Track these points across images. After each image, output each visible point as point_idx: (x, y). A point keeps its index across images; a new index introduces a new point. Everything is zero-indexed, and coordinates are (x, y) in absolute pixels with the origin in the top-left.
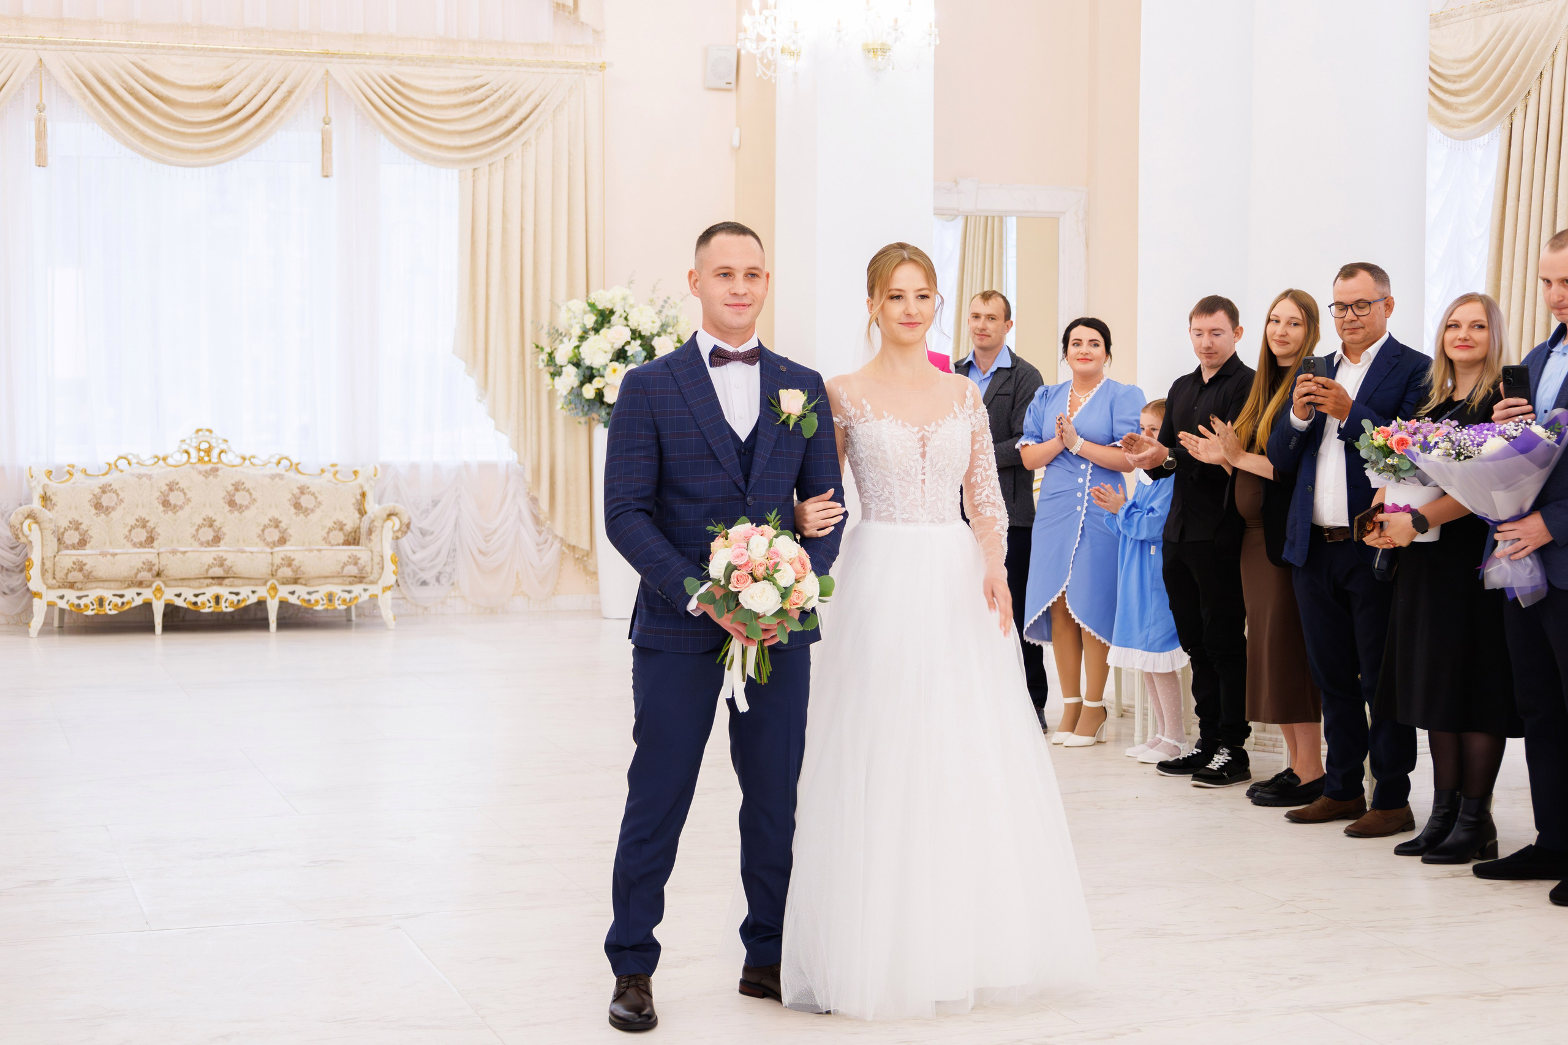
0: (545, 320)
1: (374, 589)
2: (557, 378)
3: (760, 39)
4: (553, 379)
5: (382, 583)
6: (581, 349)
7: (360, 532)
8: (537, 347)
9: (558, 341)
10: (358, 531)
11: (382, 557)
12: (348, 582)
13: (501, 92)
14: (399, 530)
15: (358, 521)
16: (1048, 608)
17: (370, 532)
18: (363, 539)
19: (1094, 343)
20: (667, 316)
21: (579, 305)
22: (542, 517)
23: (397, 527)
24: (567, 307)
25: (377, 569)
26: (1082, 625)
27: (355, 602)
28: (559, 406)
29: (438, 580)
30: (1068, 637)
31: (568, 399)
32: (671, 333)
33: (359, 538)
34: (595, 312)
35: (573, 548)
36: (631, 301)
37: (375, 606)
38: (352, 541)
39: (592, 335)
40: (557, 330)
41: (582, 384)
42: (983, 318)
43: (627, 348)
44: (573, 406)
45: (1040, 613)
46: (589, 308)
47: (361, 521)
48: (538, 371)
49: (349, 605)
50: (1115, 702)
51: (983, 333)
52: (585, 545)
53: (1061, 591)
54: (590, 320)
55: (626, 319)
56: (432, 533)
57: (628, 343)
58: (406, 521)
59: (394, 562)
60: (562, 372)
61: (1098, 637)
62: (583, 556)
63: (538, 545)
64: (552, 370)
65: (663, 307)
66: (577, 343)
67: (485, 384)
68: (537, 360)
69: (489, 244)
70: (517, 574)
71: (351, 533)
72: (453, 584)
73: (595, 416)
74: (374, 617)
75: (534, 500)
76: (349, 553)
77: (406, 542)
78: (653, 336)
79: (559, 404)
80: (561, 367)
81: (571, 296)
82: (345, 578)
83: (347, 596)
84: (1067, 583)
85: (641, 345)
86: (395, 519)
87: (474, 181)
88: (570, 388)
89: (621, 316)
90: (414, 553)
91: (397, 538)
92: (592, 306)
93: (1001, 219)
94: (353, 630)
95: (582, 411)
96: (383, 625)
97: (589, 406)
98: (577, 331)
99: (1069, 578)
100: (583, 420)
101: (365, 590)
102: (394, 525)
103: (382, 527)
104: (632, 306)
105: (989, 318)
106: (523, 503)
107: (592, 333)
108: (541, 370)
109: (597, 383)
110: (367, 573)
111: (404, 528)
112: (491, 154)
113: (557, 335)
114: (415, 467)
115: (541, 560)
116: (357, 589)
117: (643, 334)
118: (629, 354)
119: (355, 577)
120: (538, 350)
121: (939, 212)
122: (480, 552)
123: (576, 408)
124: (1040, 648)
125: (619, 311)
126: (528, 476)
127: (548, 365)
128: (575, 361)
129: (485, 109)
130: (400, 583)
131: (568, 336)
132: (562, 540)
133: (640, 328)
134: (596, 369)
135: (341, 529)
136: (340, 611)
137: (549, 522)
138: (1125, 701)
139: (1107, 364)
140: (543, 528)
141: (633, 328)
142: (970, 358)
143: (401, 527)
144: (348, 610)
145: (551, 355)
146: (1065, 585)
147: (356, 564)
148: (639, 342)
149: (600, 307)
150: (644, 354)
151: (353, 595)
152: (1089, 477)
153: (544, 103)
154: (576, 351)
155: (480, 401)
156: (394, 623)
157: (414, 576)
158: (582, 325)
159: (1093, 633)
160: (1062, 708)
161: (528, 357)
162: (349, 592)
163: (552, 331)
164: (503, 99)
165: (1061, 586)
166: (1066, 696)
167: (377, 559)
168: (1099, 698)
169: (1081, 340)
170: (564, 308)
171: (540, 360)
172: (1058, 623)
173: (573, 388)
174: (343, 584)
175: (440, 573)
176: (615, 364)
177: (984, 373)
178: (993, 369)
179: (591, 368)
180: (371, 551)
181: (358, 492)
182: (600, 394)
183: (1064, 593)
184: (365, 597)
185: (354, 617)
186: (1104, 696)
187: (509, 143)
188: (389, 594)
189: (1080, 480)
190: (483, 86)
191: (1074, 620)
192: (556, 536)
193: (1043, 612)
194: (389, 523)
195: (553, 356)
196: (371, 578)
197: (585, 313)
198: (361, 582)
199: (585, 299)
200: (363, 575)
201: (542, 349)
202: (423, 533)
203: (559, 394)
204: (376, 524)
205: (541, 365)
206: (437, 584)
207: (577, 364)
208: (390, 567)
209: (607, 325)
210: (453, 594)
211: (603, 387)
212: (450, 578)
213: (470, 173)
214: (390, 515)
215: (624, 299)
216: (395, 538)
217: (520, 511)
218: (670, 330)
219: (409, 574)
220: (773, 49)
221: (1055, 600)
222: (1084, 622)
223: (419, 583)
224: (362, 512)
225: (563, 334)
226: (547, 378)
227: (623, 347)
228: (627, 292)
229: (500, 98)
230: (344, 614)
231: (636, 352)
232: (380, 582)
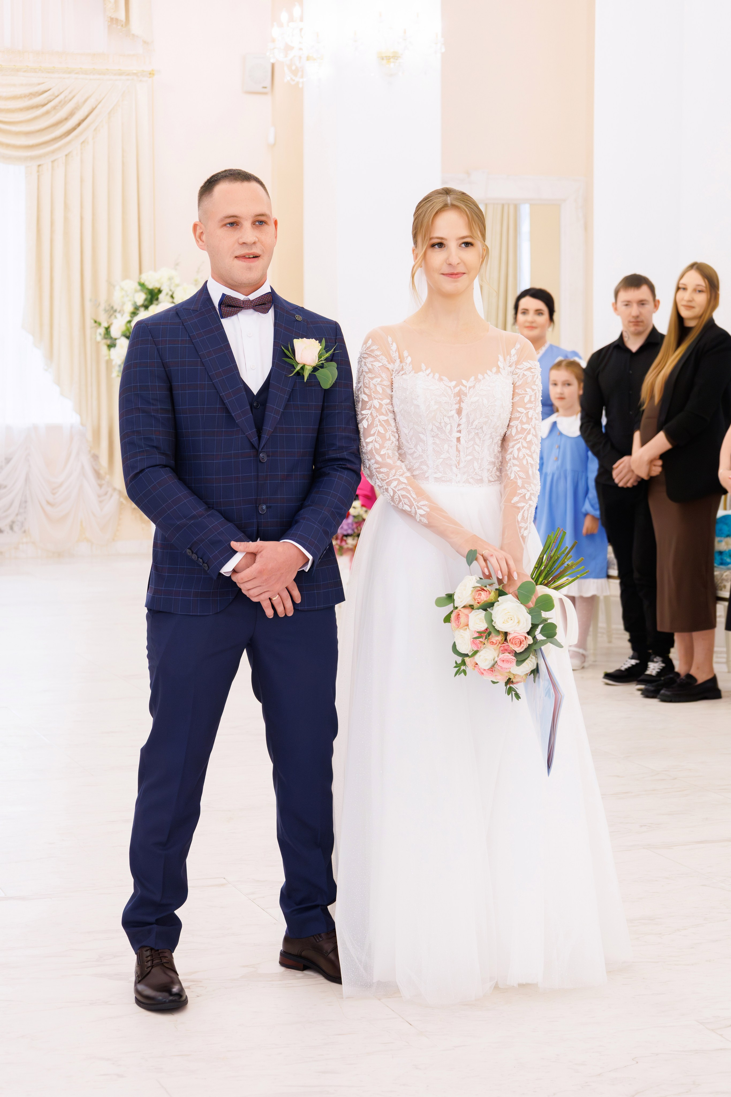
0: (102, 298)
2: (112, 349)
3: (288, 48)
4: (110, 350)
8: (96, 322)
9: (113, 317)
13: (62, 97)
19: (539, 312)
21: (131, 285)
22: (100, 472)
24: (121, 286)
28: (114, 374)
34: (145, 291)
36: (176, 280)
39: (142, 311)
40: (112, 308)
46: (139, 288)
48: (97, 343)
54: (141, 298)
55: (172, 297)
56: (5, 487)
60: (116, 343)
63: (99, 496)
64: (109, 342)
66: (129, 319)
67: (50, 355)
68: (96, 333)
69: (52, 232)
70: (81, 522)
72: (25, 532)
75: (95, 458)
79: (115, 372)
80: (116, 339)
81: (125, 276)
87: (39, 176)
89: (167, 294)
92: (142, 285)
98: (129, 308)
104: (177, 285)
106: (85, 459)
107: (142, 309)
108: (99, 342)
112: (53, 152)
113: (112, 311)
115: (102, 510)
120: (97, 324)
122: (48, 503)
125: (165, 290)
126: (89, 436)
127: (104, 338)
129: (47, 113)
131: (121, 312)
132: (120, 492)
137: (106, 476)
139: (550, 330)
145: (107, 329)
149: (150, 287)
153: (100, 106)
154: (128, 325)
155: (46, 370)
158: (133, 303)
161: (88, 332)
163: (108, 308)
164: (63, 103)
170: (117, 288)
171: (98, 333)
175: (13, 522)
187: (69, 143)
190: (46, 91)
192: (112, 489)
195: (109, 330)
197: (136, 291)
199: (137, 279)
201: (100, 324)
203: (114, 363)
205: (99, 338)
206: (10, 531)
209: (155, 302)
210: (25, 540)
212: (22, 526)
213: (35, 169)
215: (170, 279)
217: (83, 467)
220: (300, 58)
225: (118, 310)
226: (104, 349)
228: (173, 273)
229: (60, 102)
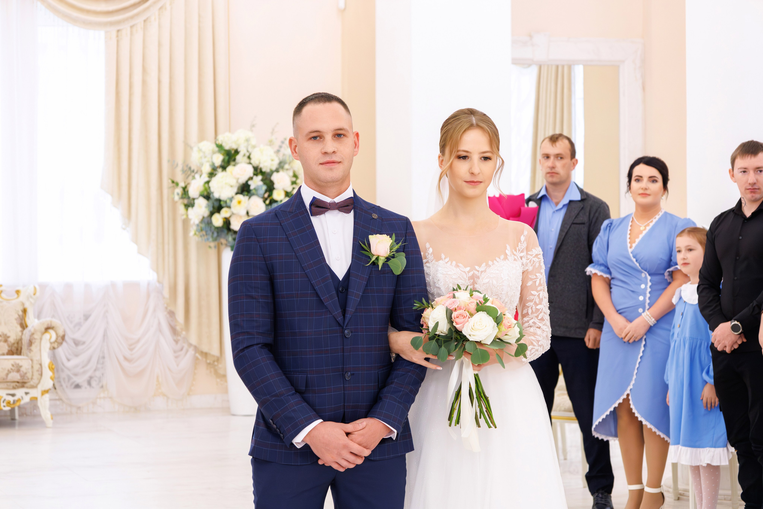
0: (180, 159)
1: (34, 393)
2: (190, 209)
4: (187, 209)
5: (40, 388)
6: (211, 184)
7: (22, 343)
8: (173, 182)
9: (191, 178)
10: (20, 343)
11: (41, 365)
12: (11, 387)
14: (56, 341)
15: (20, 334)
16: (615, 408)
17: (30, 343)
18: (24, 350)
19: (653, 180)
20: (284, 155)
21: (208, 146)
22: (178, 328)
23: (54, 338)
24: (199, 148)
25: (36, 375)
26: (645, 422)
27: (18, 404)
28: (192, 233)
29: (89, 383)
30: (631, 433)
31: (199, 228)
32: (287, 170)
33: (21, 348)
34: (223, 152)
35: (205, 355)
36: (253, 142)
37: (36, 407)
38: (15, 351)
39: (220, 171)
40: (190, 167)
41: (212, 214)
42: (552, 158)
43: (250, 183)
44: (204, 233)
45: (608, 413)
46: (216, 149)
47: (22, 334)
48: (174, 203)
49: (13, 406)
50: (672, 486)
51: (553, 171)
52: (215, 352)
53: (626, 393)
54: (218, 159)
55: (249, 157)
56: (84, 343)
57: (251, 178)
58: (61, 333)
59: (51, 369)
60: (194, 203)
61: (658, 433)
62: (214, 361)
63: (175, 352)
64: (186, 201)
65: (281, 147)
66: (207, 179)
67: (128, 214)
68: (173, 193)
70: (158, 377)
71: (14, 344)
72: (102, 387)
73: (223, 241)
74: (35, 416)
75: (172, 314)
76: (12, 362)
77: (61, 351)
78: (272, 172)
79: (192, 232)
80: (194, 199)
81: (202, 138)
82: (9, 384)
83: (11, 399)
84: (631, 387)
85: (262, 180)
86: (51, 332)
87: (118, 41)
88: (201, 218)
89: (244, 155)
90: (69, 360)
91: (54, 348)
92: (220, 147)
93: (570, 67)
94: (17, 428)
95: (212, 237)
96: (42, 424)
97: (218, 233)
98: (207, 169)
99: (633, 382)
100: (212, 244)
101: (27, 393)
102: (51, 337)
103: (41, 339)
104: (254, 147)
105: (557, 157)
106: (162, 316)
107: (220, 170)
108: (177, 202)
109: (225, 213)
110: (28, 379)
111: (60, 340)
112: (132, 17)
113: (190, 171)
114: (69, 287)
115: (178, 365)
116: (20, 393)
117: (264, 170)
118: (252, 187)
119: (18, 382)
120: (174, 185)
121: (516, 62)
122: (126, 358)
123: (206, 234)
124: (608, 442)
125: (243, 151)
126: (166, 293)
127: (182, 198)
128: (205, 194)
130: (57, 386)
131: (199, 173)
132: (196, 348)
133: (261, 166)
134: (224, 201)
135: (6, 341)
136: (5, 411)
137: (184, 333)
138: (681, 486)
139: (664, 197)
140: (179, 338)
141: (255, 165)
142: (543, 193)
143: (57, 339)
144: (12, 411)
145: (185, 190)
146: (629, 388)
147: (18, 371)
148: (260, 177)
149: (227, 147)
150: (264, 188)
151: (16, 398)
152: (648, 295)
154: (206, 185)
155: (124, 229)
156: (51, 421)
157: (69, 381)
158: (211, 163)
159: (654, 429)
160: (627, 492)
161: (165, 191)
162: (13, 395)
163: (185, 168)
165: (626, 390)
166: (630, 483)
167: (37, 367)
168: (658, 484)
169: (641, 177)
170: (195, 149)
171: (175, 193)
172: (624, 421)
173: (204, 217)
174: (7, 389)
175: (91, 378)
176: (240, 197)
177: (557, 204)
178: (566, 201)
179: (219, 200)
180: (32, 360)
181: (20, 309)
182: (227, 222)
183: (628, 395)
184: (27, 399)
185: (17, 417)
186: (663, 483)
188: (47, 396)
189: (641, 298)
191: (637, 418)
192: (190, 345)
193: (611, 412)
194: (47, 336)
196: (32, 383)
197: (214, 153)
198: (23, 387)
199: (213, 141)
200: (24, 381)
201: (177, 184)
202: (77, 343)
203: (192, 222)
204: (35, 336)
205: (177, 198)
206: (88, 387)
207: (207, 197)
208: (48, 374)
209: (232, 163)
210: (102, 395)
211: (230, 217)
212: (100, 381)
213: (114, 34)
214: (47, 329)
215: (247, 140)
216: (52, 348)
217: (159, 324)
218: (287, 166)
219: (64, 379)
221: (621, 401)
222: (647, 420)
223: (73, 386)
224: (24, 326)
225: (196, 173)
226: (181, 209)
227: (247, 182)
228: (250, 134)
230: (9, 414)
231: (258, 186)
232: (40, 387)
